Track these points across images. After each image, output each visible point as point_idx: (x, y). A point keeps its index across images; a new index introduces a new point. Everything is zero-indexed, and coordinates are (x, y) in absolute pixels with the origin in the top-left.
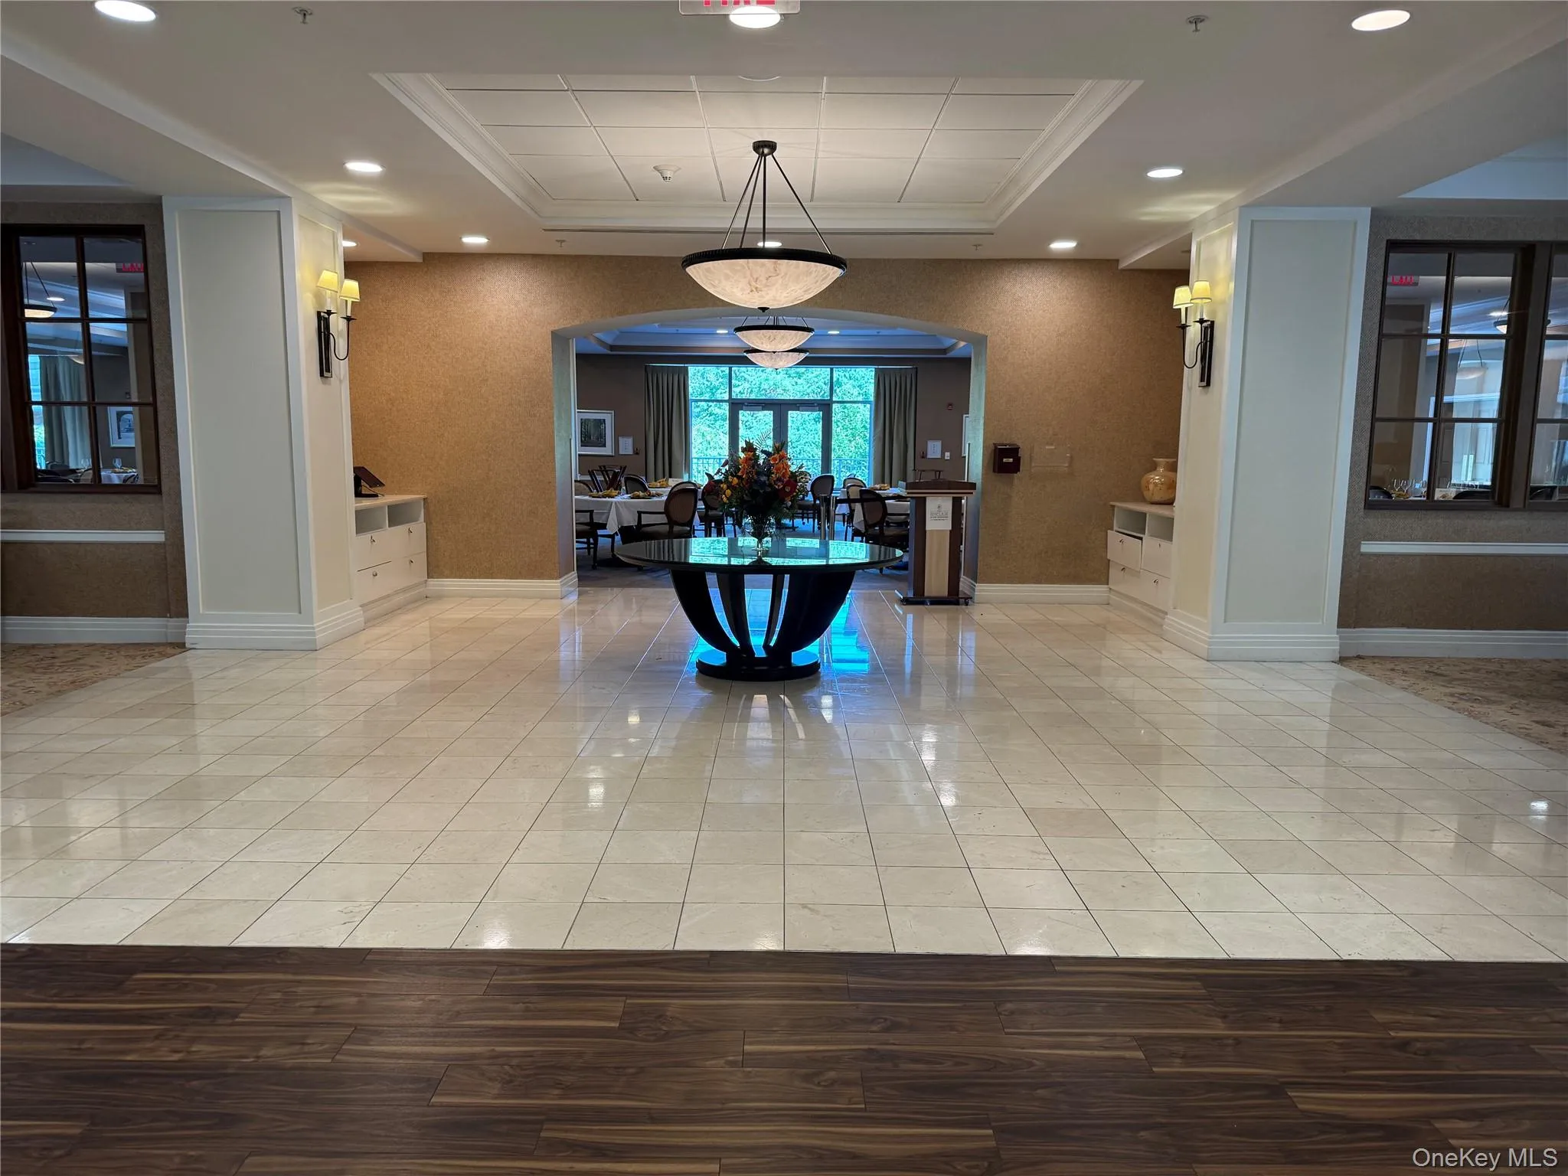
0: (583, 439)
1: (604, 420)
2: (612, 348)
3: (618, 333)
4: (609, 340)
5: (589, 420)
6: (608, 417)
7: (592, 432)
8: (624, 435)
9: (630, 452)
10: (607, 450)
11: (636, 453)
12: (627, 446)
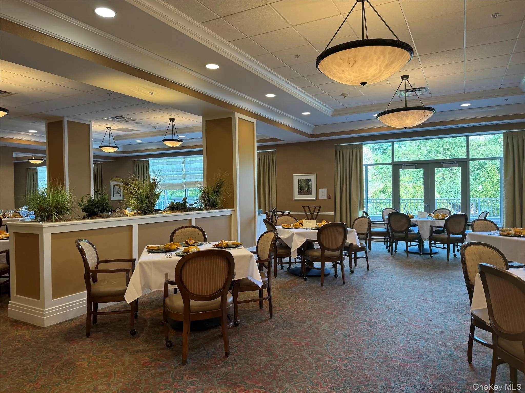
0: (299, 191)
1: (311, 179)
2: (312, 136)
3: (314, 126)
4: (309, 132)
5: (302, 180)
6: (313, 177)
7: (304, 187)
8: (323, 187)
9: (325, 197)
10: (312, 197)
11: (329, 197)
12: (323, 194)
